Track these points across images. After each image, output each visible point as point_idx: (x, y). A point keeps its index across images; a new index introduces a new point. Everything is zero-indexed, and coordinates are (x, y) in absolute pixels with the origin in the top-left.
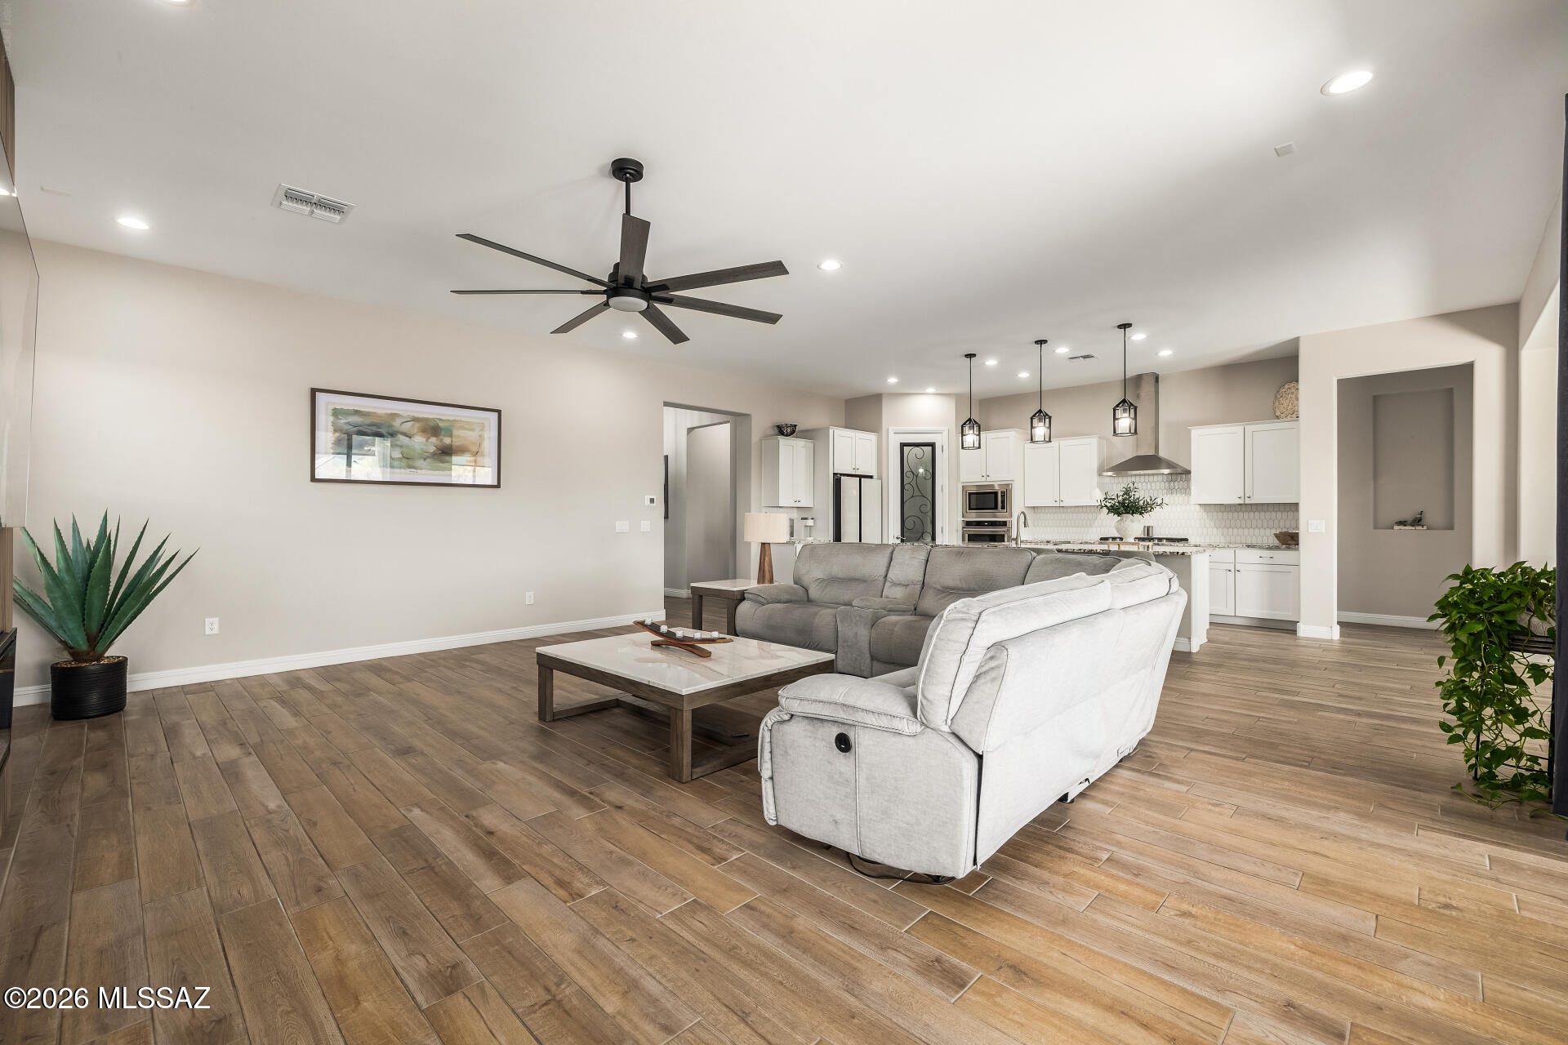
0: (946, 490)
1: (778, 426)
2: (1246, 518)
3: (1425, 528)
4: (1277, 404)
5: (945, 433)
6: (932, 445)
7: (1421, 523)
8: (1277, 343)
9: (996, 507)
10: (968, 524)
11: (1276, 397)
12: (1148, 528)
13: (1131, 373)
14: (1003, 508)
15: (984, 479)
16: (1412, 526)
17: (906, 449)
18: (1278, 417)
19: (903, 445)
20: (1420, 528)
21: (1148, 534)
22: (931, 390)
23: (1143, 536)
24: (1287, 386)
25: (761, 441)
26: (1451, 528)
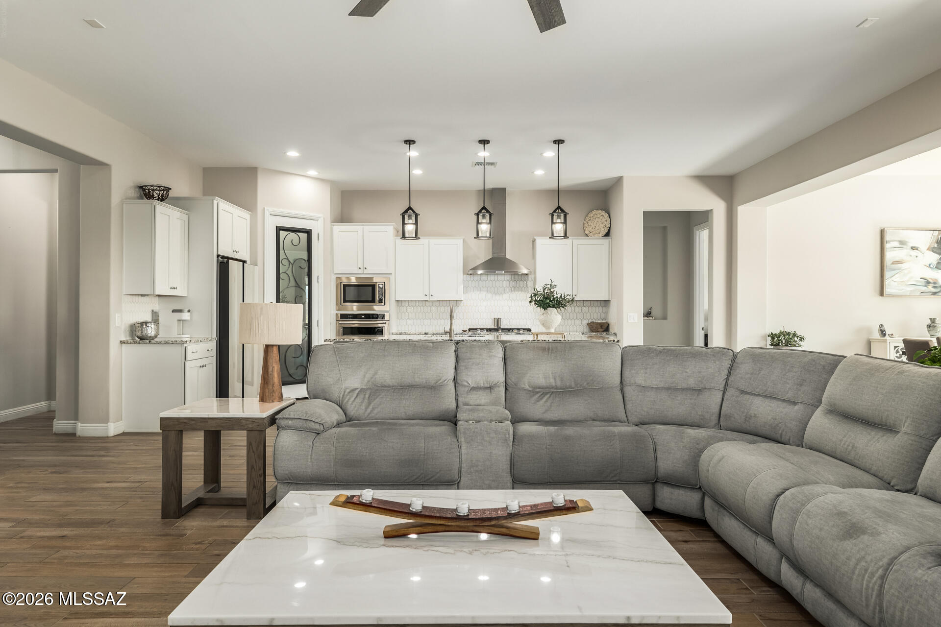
0: (321, 280)
1: (141, 187)
2: (577, 311)
3: (654, 318)
4: (586, 224)
5: (321, 221)
6: (308, 232)
7: (651, 315)
8: (603, 178)
9: (373, 300)
10: (344, 317)
11: (585, 220)
12: (498, 320)
13: (489, 186)
14: (381, 301)
15: (360, 271)
16: (647, 317)
17: (283, 234)
18: (587, 235)
19: (279, 229)
20: (651, 318)
21: (497, 326)
22: (313, 173)
23: (493, 327)
24: (594, 212)
25: (122, 203)
26: (665, 318)
